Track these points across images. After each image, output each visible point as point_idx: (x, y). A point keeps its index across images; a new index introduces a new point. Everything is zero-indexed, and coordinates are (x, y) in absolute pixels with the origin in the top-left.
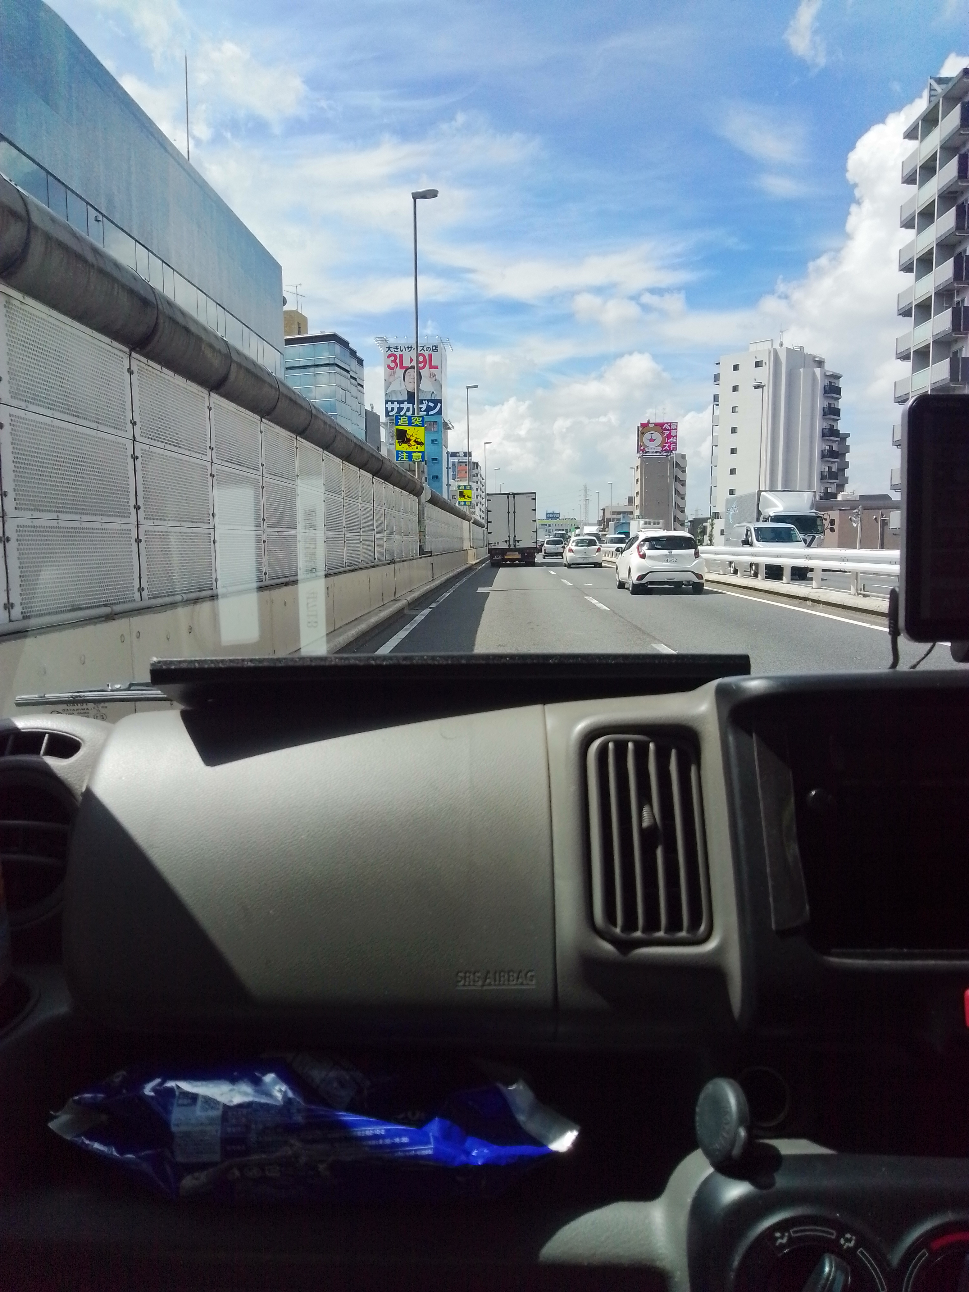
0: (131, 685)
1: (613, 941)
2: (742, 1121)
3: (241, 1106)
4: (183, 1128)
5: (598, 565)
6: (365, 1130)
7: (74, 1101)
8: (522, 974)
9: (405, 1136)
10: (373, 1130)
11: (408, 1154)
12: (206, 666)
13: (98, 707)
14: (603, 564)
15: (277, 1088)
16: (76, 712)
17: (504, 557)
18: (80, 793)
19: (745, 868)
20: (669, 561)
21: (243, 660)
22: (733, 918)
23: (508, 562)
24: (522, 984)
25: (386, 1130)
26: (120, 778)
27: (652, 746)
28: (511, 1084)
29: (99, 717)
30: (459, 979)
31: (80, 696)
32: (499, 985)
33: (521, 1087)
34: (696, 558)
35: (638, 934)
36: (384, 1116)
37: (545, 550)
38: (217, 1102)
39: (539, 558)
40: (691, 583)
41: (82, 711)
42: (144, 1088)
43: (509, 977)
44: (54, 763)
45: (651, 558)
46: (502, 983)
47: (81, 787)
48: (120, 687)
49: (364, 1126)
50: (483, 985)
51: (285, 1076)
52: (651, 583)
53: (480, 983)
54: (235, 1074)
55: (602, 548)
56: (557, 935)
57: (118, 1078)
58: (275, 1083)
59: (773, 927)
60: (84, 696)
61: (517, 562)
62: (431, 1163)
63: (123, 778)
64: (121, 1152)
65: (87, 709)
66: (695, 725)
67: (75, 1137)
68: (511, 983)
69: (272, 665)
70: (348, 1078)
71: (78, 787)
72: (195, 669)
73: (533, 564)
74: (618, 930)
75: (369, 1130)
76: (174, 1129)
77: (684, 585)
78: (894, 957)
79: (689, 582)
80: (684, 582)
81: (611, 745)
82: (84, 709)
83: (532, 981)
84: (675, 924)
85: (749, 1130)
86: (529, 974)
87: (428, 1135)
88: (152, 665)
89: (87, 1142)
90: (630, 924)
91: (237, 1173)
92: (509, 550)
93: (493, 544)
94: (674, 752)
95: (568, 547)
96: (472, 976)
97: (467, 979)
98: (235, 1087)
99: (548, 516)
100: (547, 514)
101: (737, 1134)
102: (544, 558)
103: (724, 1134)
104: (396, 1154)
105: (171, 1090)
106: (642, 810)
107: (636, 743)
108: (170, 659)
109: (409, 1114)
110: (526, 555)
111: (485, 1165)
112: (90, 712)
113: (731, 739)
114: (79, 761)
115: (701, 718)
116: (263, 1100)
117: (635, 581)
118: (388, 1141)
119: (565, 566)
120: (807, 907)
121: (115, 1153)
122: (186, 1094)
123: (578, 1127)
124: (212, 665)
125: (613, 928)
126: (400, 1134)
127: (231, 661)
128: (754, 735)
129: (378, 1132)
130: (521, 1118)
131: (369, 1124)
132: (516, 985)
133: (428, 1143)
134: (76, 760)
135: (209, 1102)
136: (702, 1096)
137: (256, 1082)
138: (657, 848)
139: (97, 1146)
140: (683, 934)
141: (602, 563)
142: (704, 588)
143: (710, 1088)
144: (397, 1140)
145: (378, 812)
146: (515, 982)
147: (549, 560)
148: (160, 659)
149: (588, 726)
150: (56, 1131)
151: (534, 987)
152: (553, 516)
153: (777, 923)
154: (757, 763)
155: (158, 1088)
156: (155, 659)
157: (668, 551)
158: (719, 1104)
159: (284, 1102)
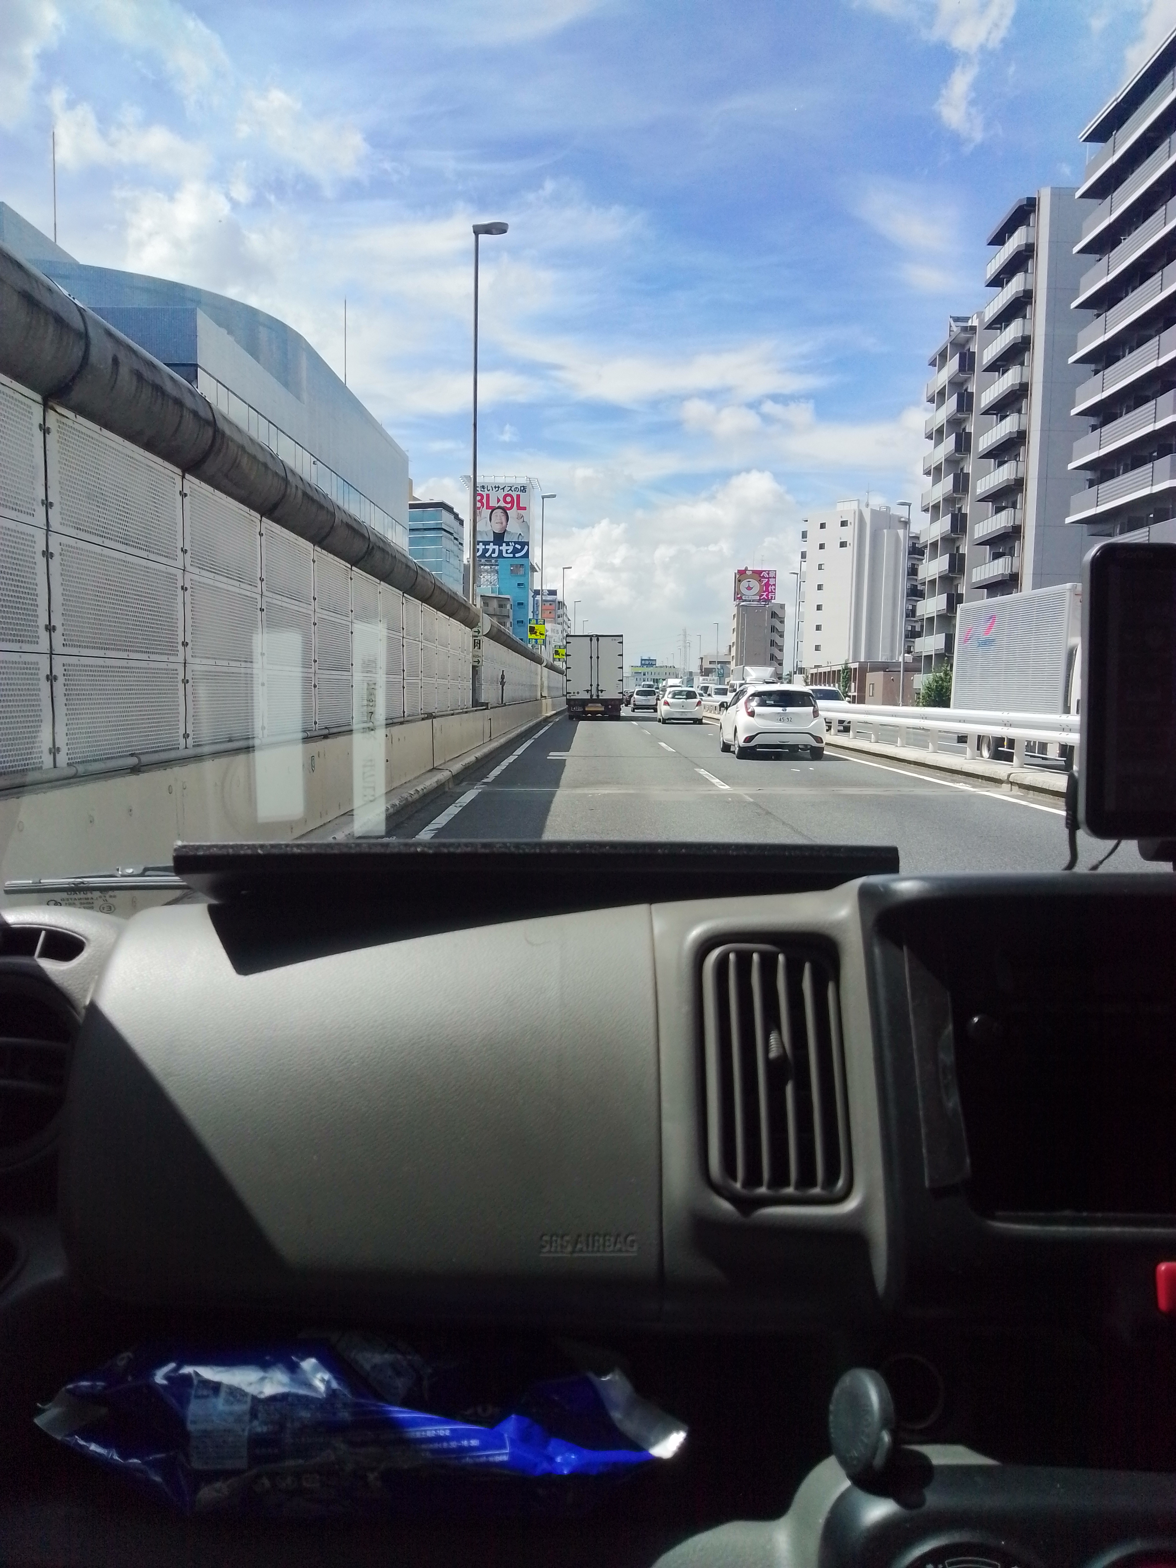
0: (146, 869)
1: (733, 1198)
2: (886, 1423)
3: (273, 1399)
4: (200, 1426)
5: (698, 721)
6: (425, 1431)
7: (68, 1391)
8: (621, 1239)
9: (474, 1438)
10: (436, 1430)
11: (477, 1460)
12: (242, 852)
13: (105, 897)
14: (704, 721)
15: (319, 1376)
16: (77, 902)
17: (584, 709)
18: (83, 1005)
19: (893, 1111)
20: (782, 720)
21: (287, 846)
22: (878, 1172)
23: (589, 715)
24: (620, 1251)
25: (451, 1430)
26: (133, 989)
27: (781, 958)
28: (605, 1374)
29: (105, 909)
30: (543, 1243)
31: (83, 883)
32: (593, 1252)
33: (617, 1377)
34: (814, 717)
35: (763, 1190)
36: (449, 1414)
37: (634, 701)
38: (244, 1394)
39: (625, 711)
40: (809, 747)
41: (85, 901)
42: (155, 1375)
43: (605, 1241)
44: (51, 967)
45: (761, 716)
46: (595, 1249)
47: (85, 997)
48: (133, 872)
49: (424, 1425)
50: (573, 1252)
51: (329, 1362)
52: (761, 746)
53: (569, 1249)
54: (267, 1358)
55: (702, 702)
56: (664, 1190)
57: (122, 1360)
58: (315, 1370)
59: (927, 1183)
60: (88, 883)
61: (600, 715)
62: (506, 1472)
63: (137, 989)
64: (124, 1455)
65: (92, 898)
66: (834, 933)
67: (69, 1435)
68: (607, 1249)
69: (323, 851)
70: (405, 1363)
71: (80, 997)
72: (228, 855)
73: (618, 718)
74: (738, 1185)
75: (431, 1430)
76: (191, 1427)
77: (801, 749)
78: (1072, 1222)
79: (806, 745)
80: (800, 746)
81: (732, 956)
82: (88, 899)
83: (632, 1246)
84: (807, 1178)
85: (894, 1433)
86: (630, 1238)
87: (502, 1435)
88: (175, 850)
89: (82, 1443)
90: (753, 1178)
91: (266, 1482)
92: (592, 701)
93: (572, 694)
94: (807, 967)
95: (663, 700)
96: (559, 1241)
97: (554, 1245)
98: (267, 1375)
99: (643, 662)
100: (642, 660)
101: (880, 1439)
102: (633, 711)
103: (866, 1440)
104: (463, 1461)
105: (187, 1378)
106: (769, 1037)
107: (763, 955)
108: (198, 844)
109: (480, 1410)
110: (610, 707)
111: (573, 1475)
112: (95, 902)
113: (877, 951)
114: (82, 965)
115: (840, 924)
116: (302, 1391)
117: (742, 744)
118: (454, 1444)
119: (660, 721)
120: (968, 1161)
121: (116, 1457)
122: (206, 1383)
123: (687, 1428)
124: (249, 852)
125: (731, 1182)
126: (469, 1435)
127: (272, 846)
128: (905, 948)
129: (442, 1433)
130: (617, 1415)
131: (430, 1422)
132: (613, 1251)
133: (503, 1447)
134: (79, 964)
135: (235, 1393)
136: (837, 1391)
137: (293, 1368)
138: (786, 1084)
139: (93, 1447)
140: (817, 1191)
141: (702, 719)
142: (825, 752)
143: (847, 1380)
144: (465, 1443)
145: (448, 1035)
146: (611, 1248)
147: (638, 713)
148: (185, 843)
149: (705, 932)
150: (44, 1429)
151: (635, 1254)
152: (648, 663)
153: (932, 1180)
154: (908, 982)
155: (172, 1375)
156: (180, 843)
157: (781, 708)
158: (858, 1401)
159: (327, 1394)
